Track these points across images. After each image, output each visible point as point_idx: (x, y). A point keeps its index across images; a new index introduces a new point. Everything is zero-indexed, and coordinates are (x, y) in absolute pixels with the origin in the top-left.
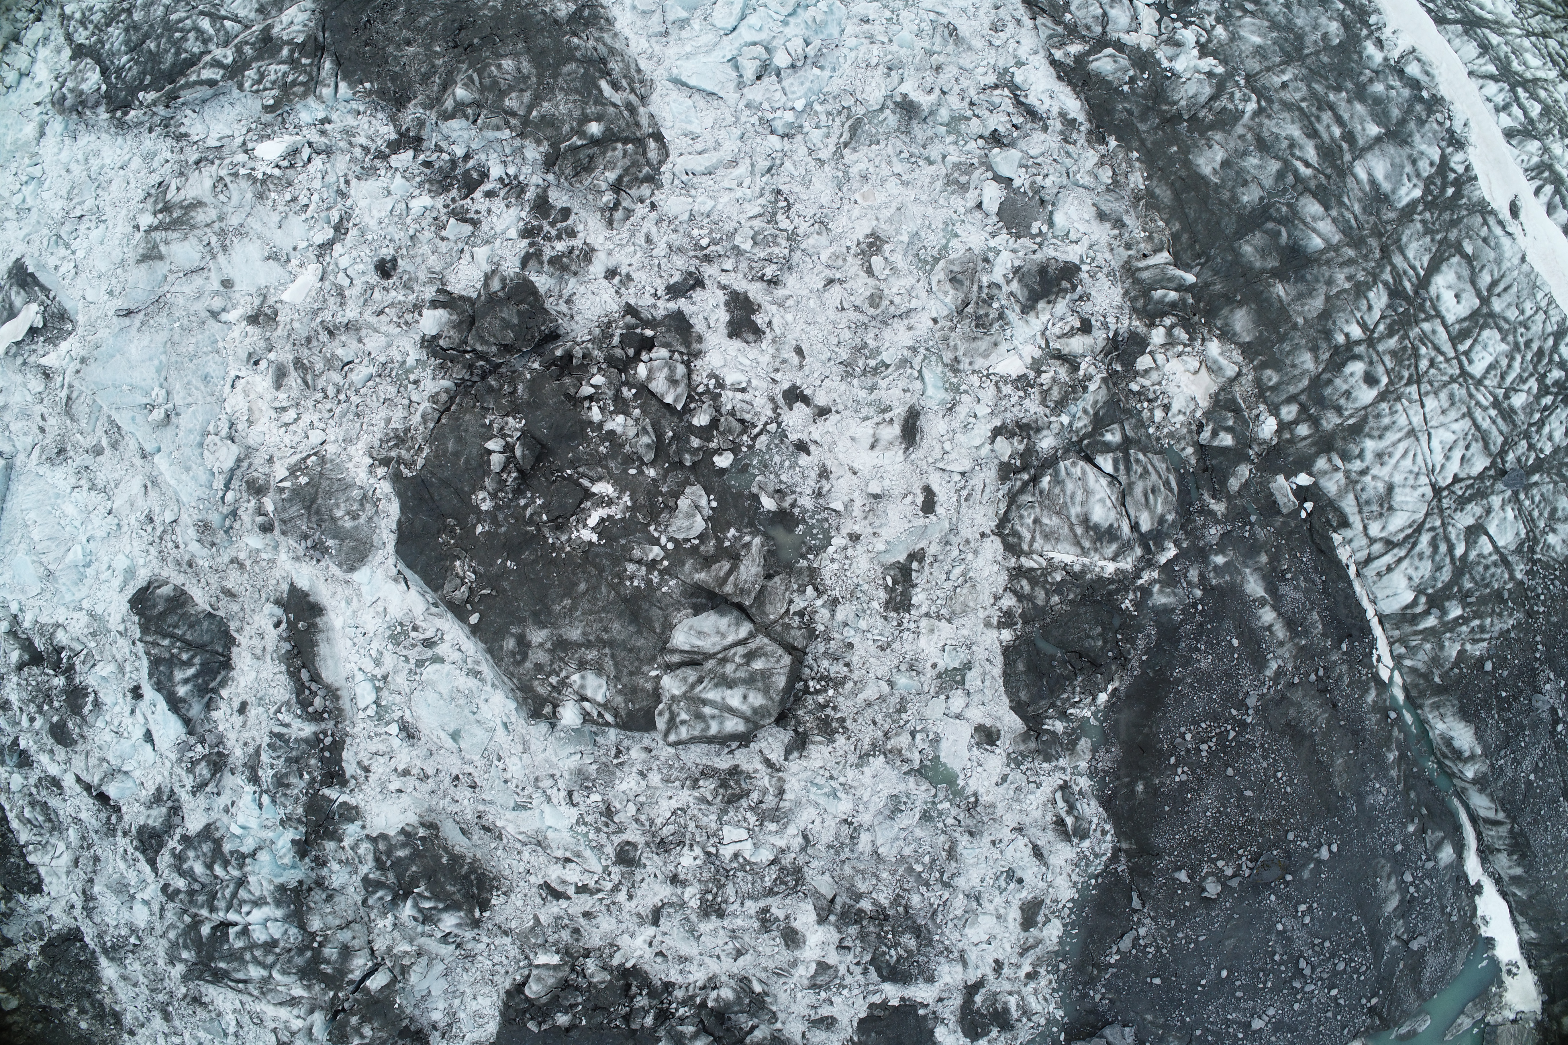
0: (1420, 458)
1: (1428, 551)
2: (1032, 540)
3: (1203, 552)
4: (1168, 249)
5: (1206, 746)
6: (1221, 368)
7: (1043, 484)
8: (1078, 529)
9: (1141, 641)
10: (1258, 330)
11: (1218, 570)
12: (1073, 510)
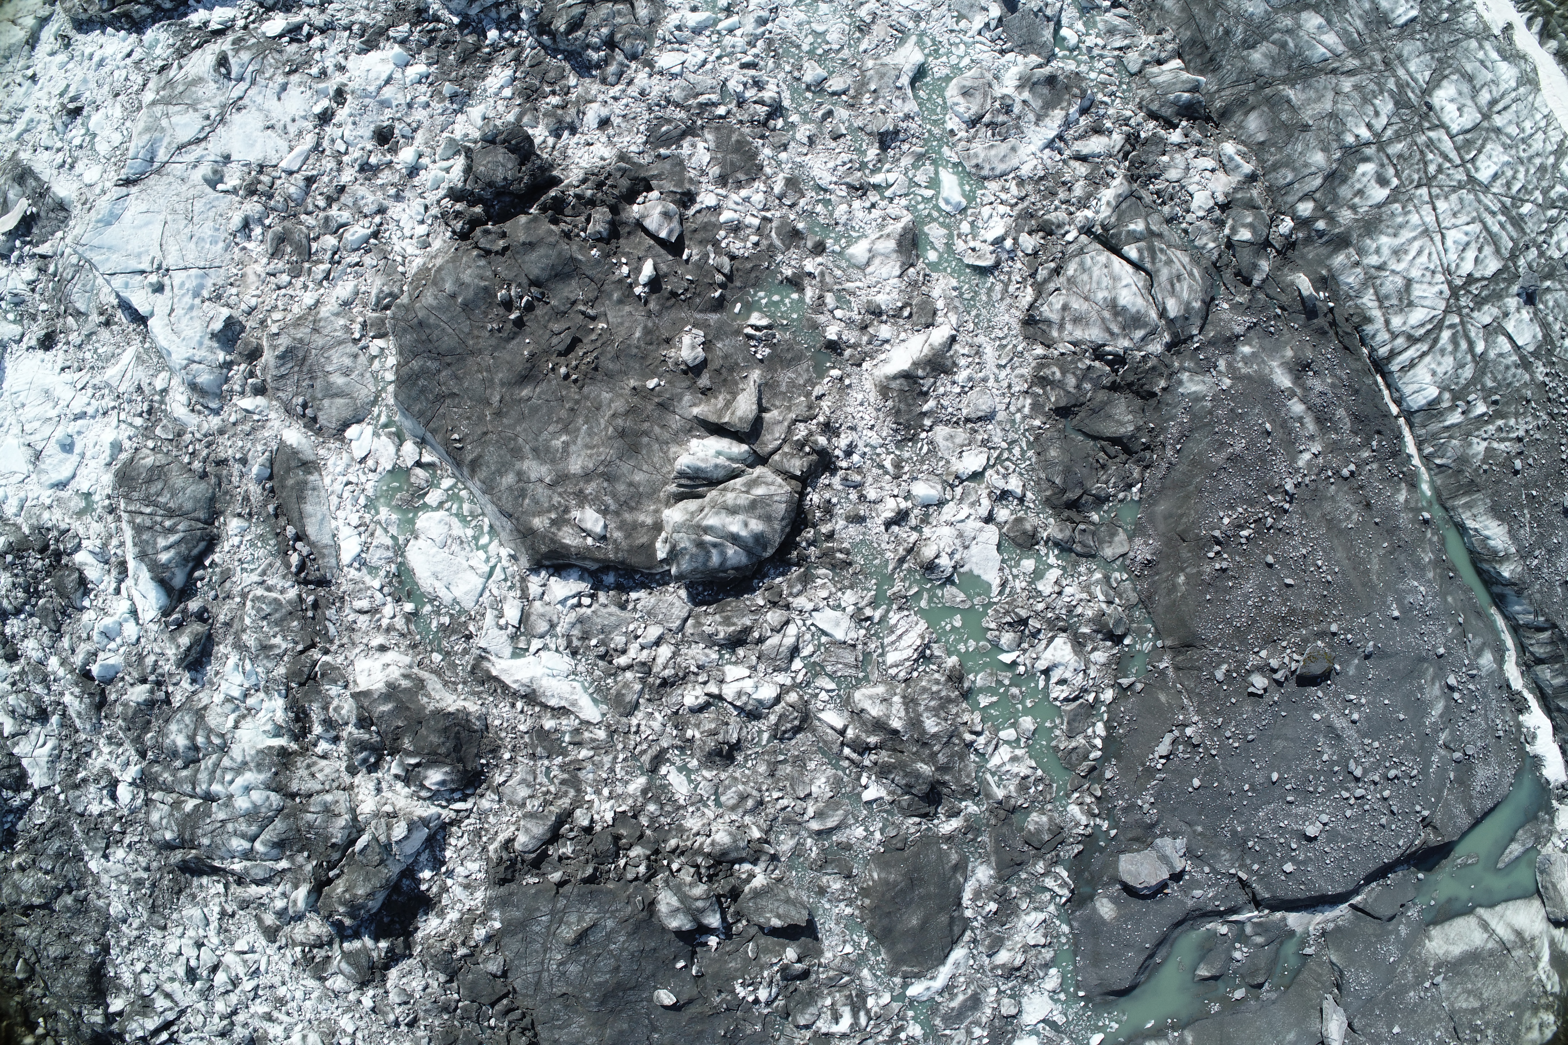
0: (1435, 256)
1: (1450, 348)
2: (1061, 327)
3: (1230, 342)
4: (1180, 56)
5: (1245, 533)
6: (1238, 167)
7: (1070, 272)
8: (1107, 314)
9: (1173, 429)
10: (1271, 131)
11: (1246, 360)
12: (1100, 295)
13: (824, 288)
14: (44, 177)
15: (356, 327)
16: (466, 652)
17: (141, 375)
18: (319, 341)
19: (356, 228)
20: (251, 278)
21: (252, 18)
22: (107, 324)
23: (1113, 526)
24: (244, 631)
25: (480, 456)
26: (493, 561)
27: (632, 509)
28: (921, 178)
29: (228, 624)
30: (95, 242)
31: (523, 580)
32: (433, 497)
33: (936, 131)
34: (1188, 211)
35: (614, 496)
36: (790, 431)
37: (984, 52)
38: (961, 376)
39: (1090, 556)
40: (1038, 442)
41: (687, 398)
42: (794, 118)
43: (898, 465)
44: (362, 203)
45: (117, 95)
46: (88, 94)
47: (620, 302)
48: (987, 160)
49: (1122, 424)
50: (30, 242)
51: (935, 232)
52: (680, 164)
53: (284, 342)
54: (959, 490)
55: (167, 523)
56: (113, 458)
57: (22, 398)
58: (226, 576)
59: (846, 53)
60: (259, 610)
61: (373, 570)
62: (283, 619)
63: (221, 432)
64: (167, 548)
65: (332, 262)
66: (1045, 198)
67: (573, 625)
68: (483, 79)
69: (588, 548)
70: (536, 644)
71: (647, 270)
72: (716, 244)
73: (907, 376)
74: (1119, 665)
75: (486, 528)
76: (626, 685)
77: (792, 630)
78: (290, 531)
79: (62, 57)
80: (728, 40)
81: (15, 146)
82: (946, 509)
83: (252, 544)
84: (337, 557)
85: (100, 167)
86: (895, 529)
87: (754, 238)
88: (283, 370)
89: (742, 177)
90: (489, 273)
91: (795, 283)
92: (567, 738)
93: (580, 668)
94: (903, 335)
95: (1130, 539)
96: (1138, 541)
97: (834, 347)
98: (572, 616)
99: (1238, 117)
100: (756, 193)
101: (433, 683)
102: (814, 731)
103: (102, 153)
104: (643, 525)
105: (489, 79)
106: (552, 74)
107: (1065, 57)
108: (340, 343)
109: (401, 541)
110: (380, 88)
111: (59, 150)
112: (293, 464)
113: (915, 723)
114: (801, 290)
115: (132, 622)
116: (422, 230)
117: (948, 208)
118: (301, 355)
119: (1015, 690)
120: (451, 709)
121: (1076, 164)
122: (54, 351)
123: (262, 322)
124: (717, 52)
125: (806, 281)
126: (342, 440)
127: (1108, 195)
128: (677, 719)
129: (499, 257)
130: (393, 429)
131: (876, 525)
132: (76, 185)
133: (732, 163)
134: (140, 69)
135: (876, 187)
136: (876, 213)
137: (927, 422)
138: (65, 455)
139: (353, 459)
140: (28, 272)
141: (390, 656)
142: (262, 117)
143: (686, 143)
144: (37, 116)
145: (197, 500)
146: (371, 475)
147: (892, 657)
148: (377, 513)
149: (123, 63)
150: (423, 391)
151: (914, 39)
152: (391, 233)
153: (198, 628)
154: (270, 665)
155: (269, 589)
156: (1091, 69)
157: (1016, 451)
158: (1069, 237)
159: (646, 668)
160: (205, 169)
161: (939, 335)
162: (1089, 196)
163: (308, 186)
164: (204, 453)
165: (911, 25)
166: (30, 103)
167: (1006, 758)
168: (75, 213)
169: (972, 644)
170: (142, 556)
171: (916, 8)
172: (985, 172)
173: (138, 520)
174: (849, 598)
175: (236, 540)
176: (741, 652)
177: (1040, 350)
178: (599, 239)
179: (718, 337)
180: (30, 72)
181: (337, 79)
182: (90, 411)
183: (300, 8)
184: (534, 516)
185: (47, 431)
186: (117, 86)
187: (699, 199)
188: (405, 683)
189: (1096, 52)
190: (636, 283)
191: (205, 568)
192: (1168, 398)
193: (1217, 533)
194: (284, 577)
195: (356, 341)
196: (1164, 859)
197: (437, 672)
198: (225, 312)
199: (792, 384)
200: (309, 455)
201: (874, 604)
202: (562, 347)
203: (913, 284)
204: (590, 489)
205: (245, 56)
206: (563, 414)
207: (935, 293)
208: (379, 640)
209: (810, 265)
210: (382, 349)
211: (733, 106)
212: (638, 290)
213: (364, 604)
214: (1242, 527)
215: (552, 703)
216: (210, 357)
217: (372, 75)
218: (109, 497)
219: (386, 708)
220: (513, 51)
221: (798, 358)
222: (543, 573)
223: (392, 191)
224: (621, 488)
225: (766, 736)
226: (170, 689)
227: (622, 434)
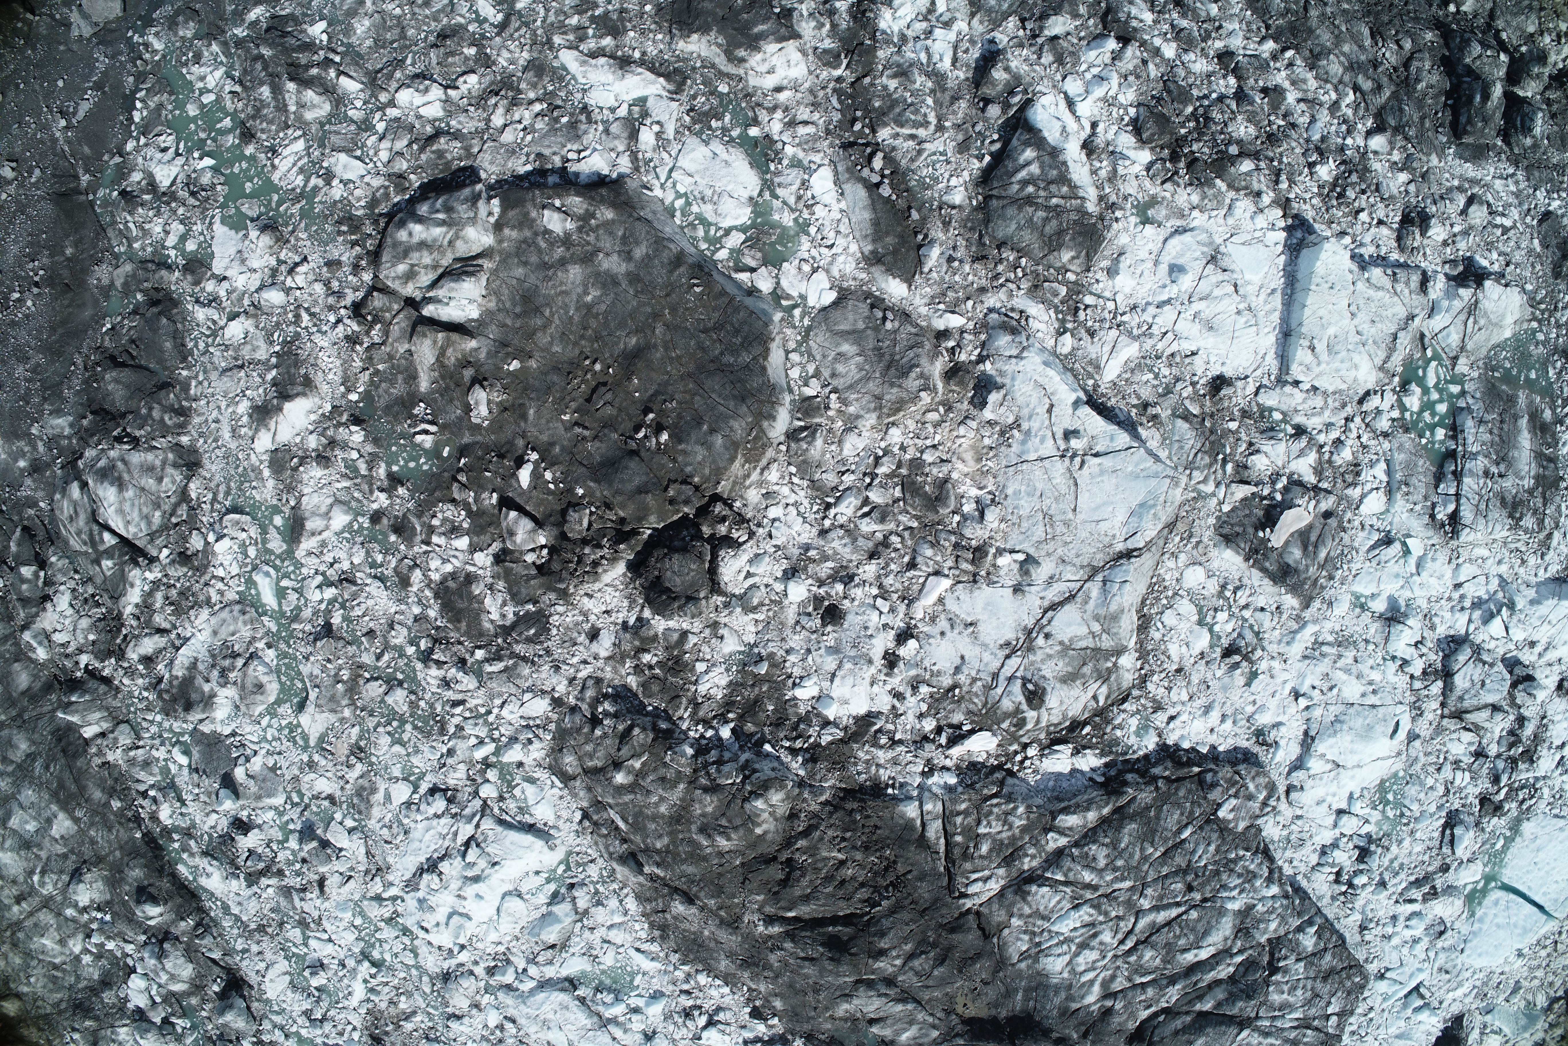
2: (164, 462)
3: (36, 468)
4: (87, 742)
5: (16, 295)
6: (35, 637)
7: (158, 514)
8: (126, 476)
9: (77, 383)
10: (9, 673)
11: (23, 455)
12: (130, 493)
13: (369, 479)
14: (1256, 573)
15: (834, 404)
16: (694, 97)
17: (1092, 349)
18: (872, 386)
19: (849, 512)
20: (969, 456)
21: (1018, 758)
22: (1145, 405)
23: (127, 290)
24: (933, 91)
25: (671, 272)
26: (669, 184)
27: (525, 241)
28: (293, 597)
29: (955, 99)
30: (1153, 482)
31: (637, 169)
32: (736, 239)
33: (283, 646)
34: (74, 590)
35: (540, 251)
36: (386, 333)
37: (250, 732)
38: (243, 407)
39: (144, 262)
40: (184, 355)
41: (482, 356)
42: (411, 650)
43: (298, 316)
44: (846, 540)
45: (1179, 671)
46: (1219, 673)
47: (552, 444)
48: (235, 619)
49: (116, 381)
50: (1263, 498)
51: (276, 544)
52: (515, 597)
53: (912, 383)
54: (246, 302)
55: (1031, 189)
56: (1116, 261)
57: (1242, 320)
58: (963, 147)
59: (371, 723)
60: (916, 112)
61: (796, 163)
62: (891, 107)
63: (983, 290)
64: (1028, 164)
65: (874, 476)
66: (189, 589)
67: (585, 132)
68: (730, 683)
69: (559, 196)
70: (623, 112)
71: (525, 476)
72: (470, 514)
73: (287, 397)
74: (123, 172)
75: (678, 214)
76: (534, 86)
77: (384, 156)
78: (886, 191)
79: (1264, 719)
80: (483, 732)
81: (1307, 614)
82: (257, 284)
83: (936, 180)
84: (836, 173)
85: (1186, 586)
86: (297, 259)
87: (435, 522)
88: (911, 354)
89: (451, 584)
90: (680, 459)
91: (395, 480)
92: (590, 32)
93: (579, 96)
94: (298, 440)
95: (112, 284)
96: (105, 282)
97: (356, 420)
98: (586, 140)
99: (37, 685)
100: (438, 569)
101: (721, 61)
102: (368, 73)
103: (1185, 601)
104: (513, 228)
105: (724, 681)
106: (655, 688)
107: (182, 734)
108: (851, 387)
109: (767, 195)
110: (839, 667)
111: (1246, 606)
112: (889, 258)
113: (277, 90)
114: (391, 476)
115: (1071, 93)
116: (773, 513)
117: (266, 568)
118: (893, 371)
119: (203, 135)
120: (695, 37)
121: (165, 625)
122: (1210, 375)
123: (949, 409)
124: (491, 718)
125: (386, 483)
126: (841, 290)
127: (133, 597)
128: (485, 61)
129: (672, 476)
130: (784, 303)
131: (316, 259)
132: (1215, 565)
133: (461, 597)
134: (1154, 700)
135: (331, 584)
136: (329, 558)
137: (274, 360)
138: (1180, 261)
139: (827, 271)
140: (1260, 464)
141: (769, 82)
142: (982, 637)
143: (511, 616)
144: (1283, 648)
145: (1003, 217)
146: (806, 256)
147: (300, 145)
148: (796, 220)
149: (1178, 708)
150: (737, 332)
151: (312, 743)
152: (811, 510)
153: (987, 91)
154: (896, 58)
155: (913, 137)
156: (160, 724)
157: (202, 345)
158: (166, 552)
159: (514, 103)
160: (1040, 574)
161: (264, 442)
162: (150, 594)
163: (913, 558)
164: (1000, 268)
165: (316, 757)
166: (1296, 666)
167: (209, 78)
168: (1209, 533)
169: (236, 170)
170: (1054, 153)
171: (312, 776)
172: (237, 608)
173: (1065, 189)
174: (337, 192)
175: (954, 182)
176: (429, 129)
177: (185, 440)
178: (576, 505)
179: (460, 418)
180: (1303, 702)
181: (897, 681)
182: (1152, 310)
183: (958, 767)
184: (613, 221)
185: (1204, 287)
186: (1180, 682)
187: (490, 559)
188: (741, 53)
189: (157, 742)
190: (536, 463)
191: (991, 154)
192: (81, 410)
193: (35, 290)
194: (894, 149)
195: (835, 391)
196: (85, 16)
197: (722, 75)
198: (988, 414)
199: (392, 382)
200: (877, 271)
201: (316, 189)
202: (603, 389)
203: (290, 489)
204: (560, 251)
205: (1007, 705)
206: (593, 324)
207: (271, 483)
208: (783, 97)
209: (382, 500)
210: (806, 385)
211: (470, 661)
212: (534, 456)
213: (802, 130)
214: (18, 300)
215: (602, 60)
216: (999, 365)
217: (850, 681)
218: (1117, 220)
219: (761, 28)
220: (701, 714)
221: (388, 409)
222: (614, 175)
223: (812, 553)
224: (534, 259)
225: (409, 61)
226: (1021, 33)
227: (537, 310)
